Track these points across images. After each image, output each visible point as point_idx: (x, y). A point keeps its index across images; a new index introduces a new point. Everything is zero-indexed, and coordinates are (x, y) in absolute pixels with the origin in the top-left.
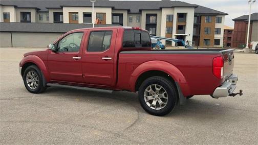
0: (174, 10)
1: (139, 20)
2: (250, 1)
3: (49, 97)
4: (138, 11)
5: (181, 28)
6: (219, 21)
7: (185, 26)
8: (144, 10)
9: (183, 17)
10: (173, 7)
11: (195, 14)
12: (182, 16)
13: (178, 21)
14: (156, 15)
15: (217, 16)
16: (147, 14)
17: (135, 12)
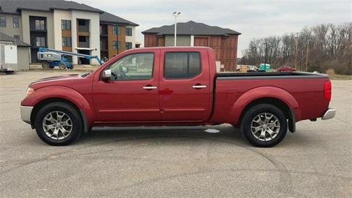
0: (71, 14)
1: (18, 24)
2: (175, 13)
3: (88, 149)
4: (14, 11)
5: (83, 39)
6: (129, 33)
7: (88, 37)
8: (25, 10)
9: (84, 25)
10: (70, 10)
11: (100, 22)
12: (83, 23)
13: (79, 30)
14: (44, 19)
15: (127, 26)
16: (30, 16)
17: (10, 12)
